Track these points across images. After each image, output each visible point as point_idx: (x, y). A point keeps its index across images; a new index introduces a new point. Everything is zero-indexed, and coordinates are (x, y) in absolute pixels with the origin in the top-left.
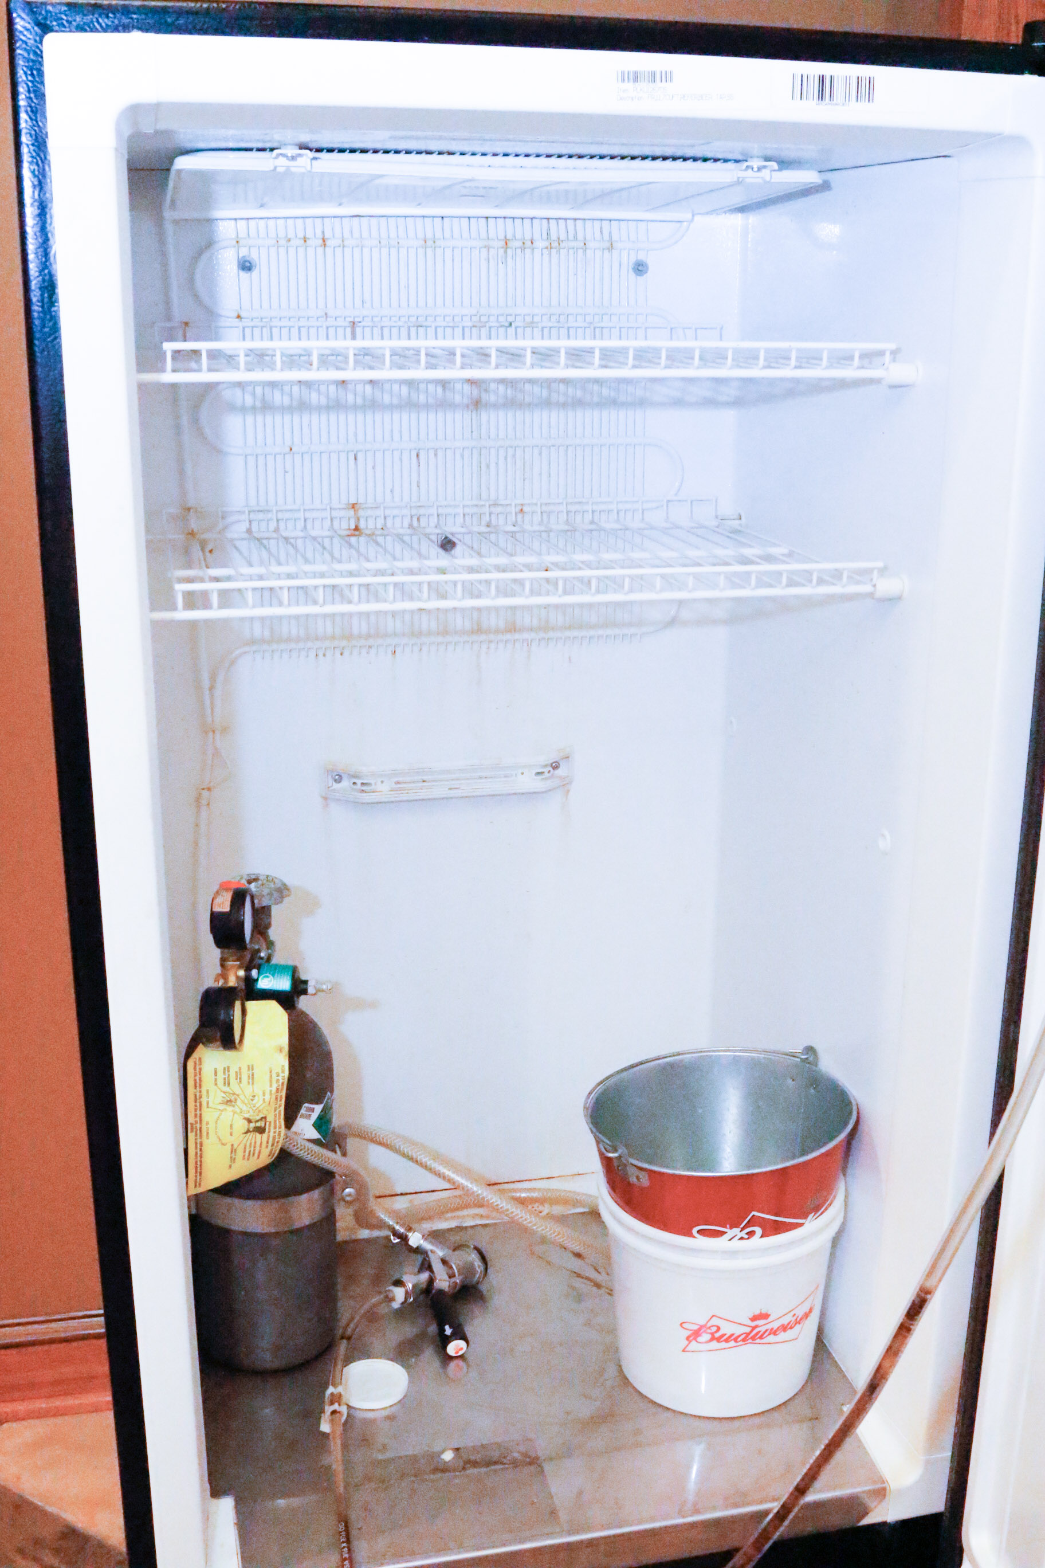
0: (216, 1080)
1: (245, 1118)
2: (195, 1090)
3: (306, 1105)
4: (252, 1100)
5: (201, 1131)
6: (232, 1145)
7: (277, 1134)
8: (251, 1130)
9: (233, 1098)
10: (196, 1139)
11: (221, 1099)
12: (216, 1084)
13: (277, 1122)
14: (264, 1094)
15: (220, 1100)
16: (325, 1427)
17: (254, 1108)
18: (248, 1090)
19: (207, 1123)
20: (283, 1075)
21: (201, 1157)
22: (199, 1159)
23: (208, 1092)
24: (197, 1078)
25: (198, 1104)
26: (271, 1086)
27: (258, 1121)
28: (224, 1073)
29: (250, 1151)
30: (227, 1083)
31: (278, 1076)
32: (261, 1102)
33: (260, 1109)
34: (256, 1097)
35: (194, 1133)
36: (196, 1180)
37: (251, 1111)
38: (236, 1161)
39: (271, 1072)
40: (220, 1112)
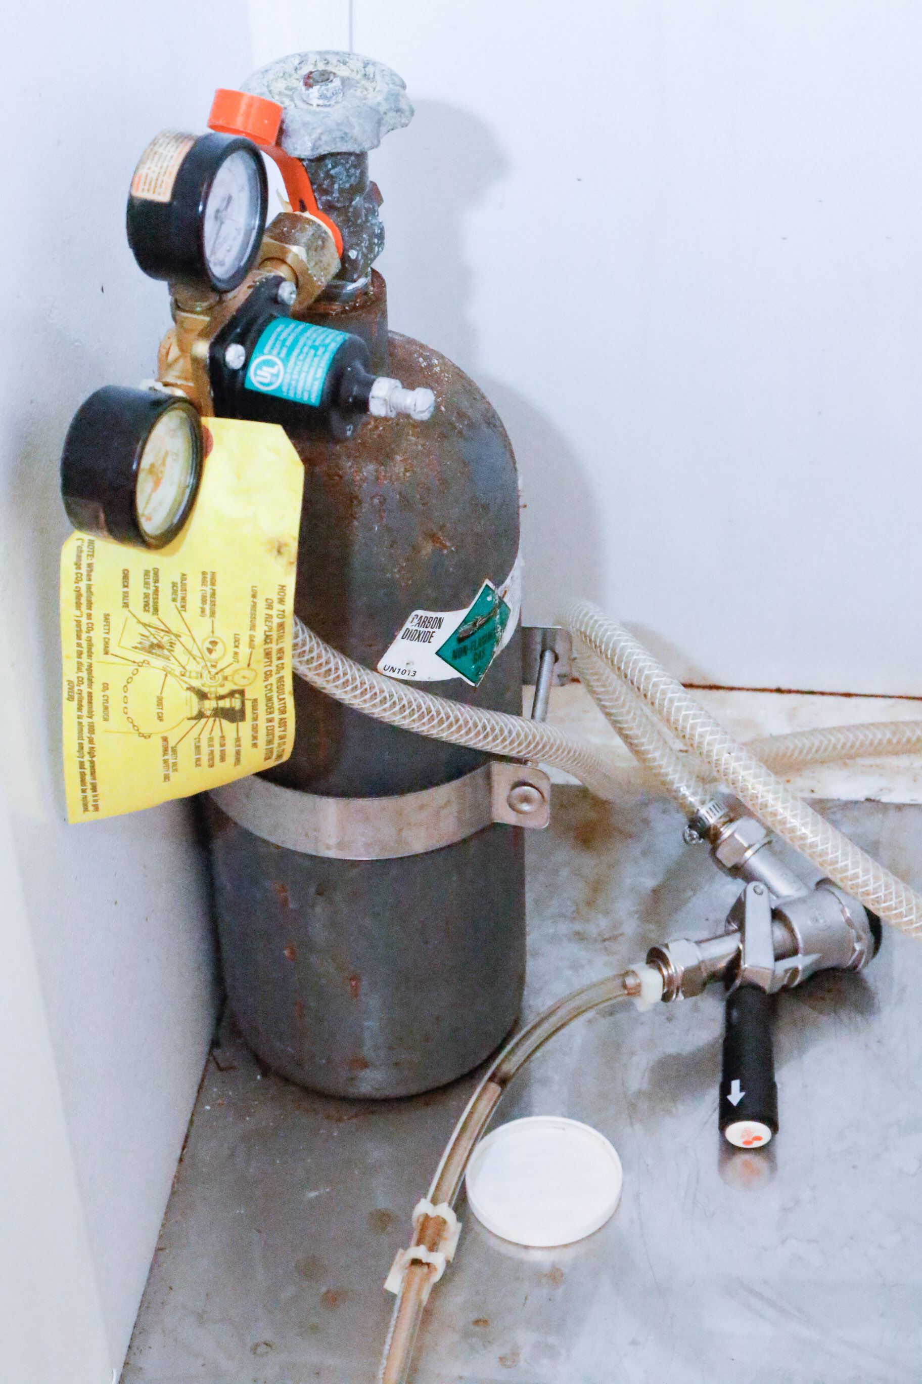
0: (126, 595)
1: (191, 689)
2: (78, 613)
3: (420, 613)
4: (210, 651)
5: (90, 702)
6: (165, 739)
7: (276, 723)
8: (208, 713)
9: (165, 640)
10: (79, 717)
11: (139, 639)
12: (126, 605)
13: (275, 700)
14: (237, 641)
15: (136, 640)
16: (394, 1283)
17: (214, 671)
18: (202, 629)
19: (106, 687)
20: (281, 607)
21: (92, 753)
22: (87, 758)
23: (107, 618)
24: (83, 585)
25: (84, 643)
26: (253, 627)
27: (222, 697)
28: (146, 584)
29: (212, 753)
30: (151, 604)
31: (270, 607)
32: (229, 658)
33: (227, 672)
34: (219, 647)
35: (75, 704)
36: (85, 798)
37: (205, 674)
38: (179, 767)
39: (254, 596)
40: (135, 666)
